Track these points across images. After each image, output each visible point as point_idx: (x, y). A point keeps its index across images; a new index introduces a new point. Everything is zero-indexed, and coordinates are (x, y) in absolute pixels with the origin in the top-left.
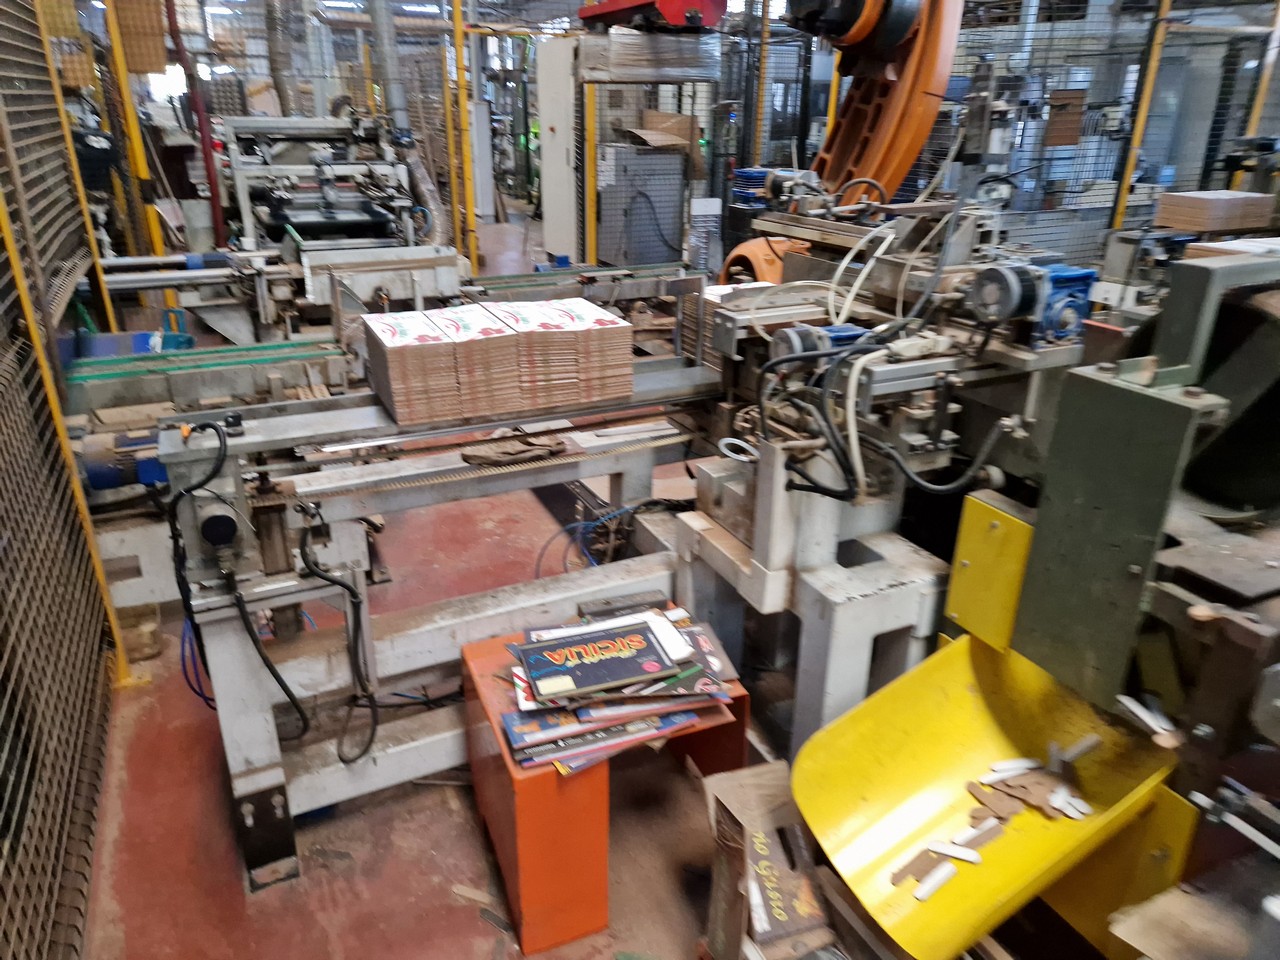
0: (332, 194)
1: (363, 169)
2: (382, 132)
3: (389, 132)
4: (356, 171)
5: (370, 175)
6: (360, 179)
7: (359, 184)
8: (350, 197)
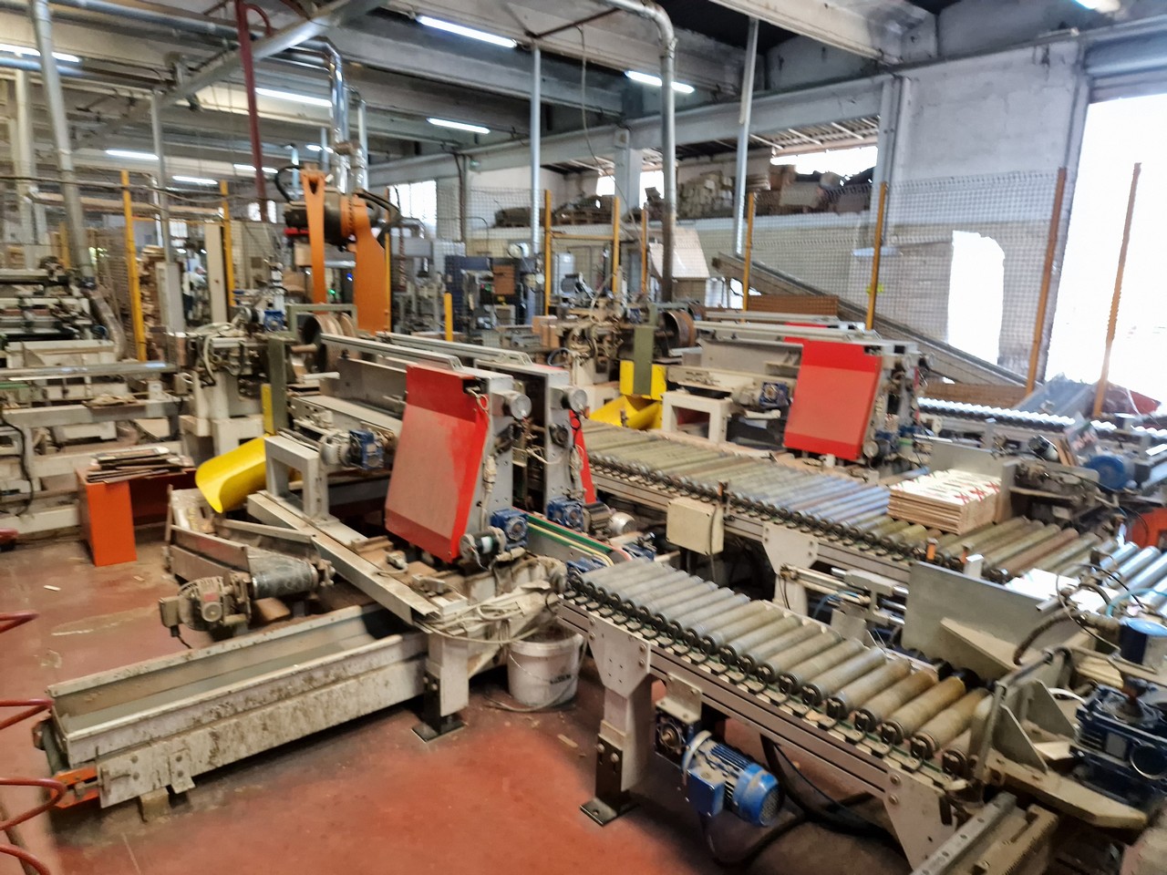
0: (30, 316)
1: (55, 301)
2: (71, 279)
3: (77, 279)
4: (50, 302)
5: (60, 305)
6: (52, 307)
7: (51, 310)
8: (44, 318)
